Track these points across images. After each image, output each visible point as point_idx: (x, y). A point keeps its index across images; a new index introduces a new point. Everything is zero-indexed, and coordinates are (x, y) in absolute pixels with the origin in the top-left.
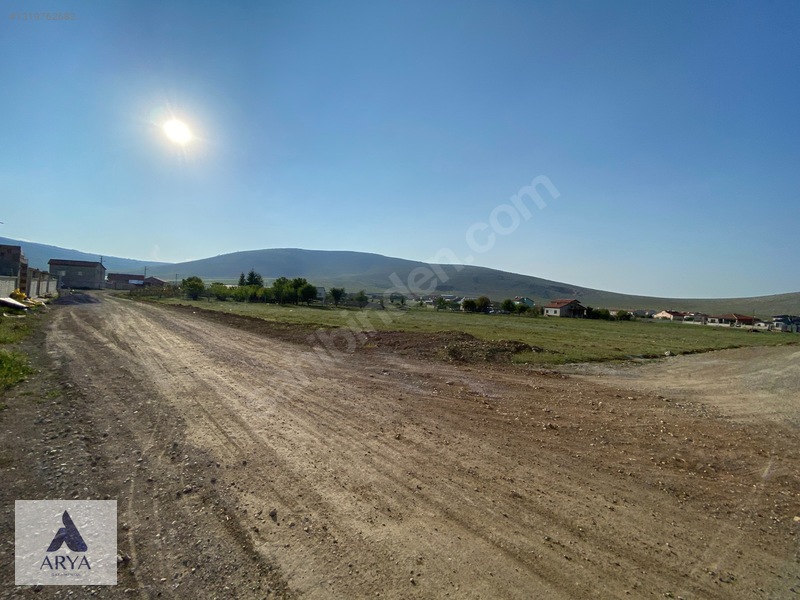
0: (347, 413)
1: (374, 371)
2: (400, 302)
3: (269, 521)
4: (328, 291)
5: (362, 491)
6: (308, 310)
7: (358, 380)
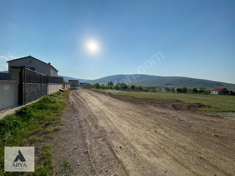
0: (139, 122)
1: (146, 110)
2: (153, 89)
3: (120, 149)
4: (130, 86)
5: (145, 146)
6: (125, 91)
7: (141, 112)
